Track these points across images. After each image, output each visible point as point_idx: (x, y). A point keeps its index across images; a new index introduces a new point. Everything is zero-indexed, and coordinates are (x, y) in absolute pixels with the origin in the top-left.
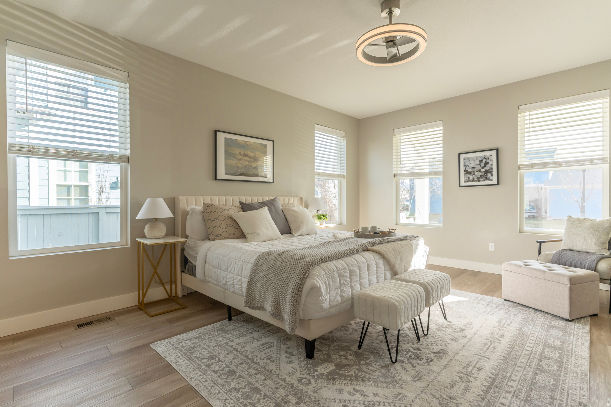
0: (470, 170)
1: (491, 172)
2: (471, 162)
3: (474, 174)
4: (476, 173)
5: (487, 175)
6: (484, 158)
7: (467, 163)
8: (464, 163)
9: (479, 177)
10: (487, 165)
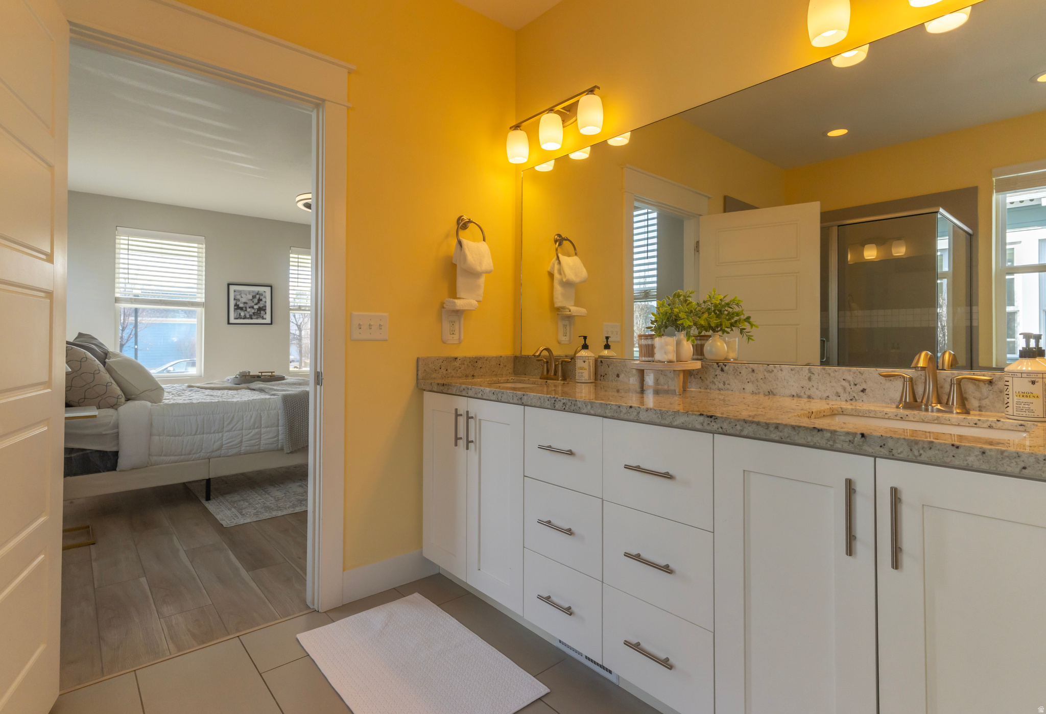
0: (241, 305)
1: (265, 310)
2: (243, 295)
3: (246, 310)
4: (249, 310)
5: (260, 313)
6: (257, 294)
7: (238, 297)
8: (235, 296)
9: (252, 314)
10: (261, 302)
